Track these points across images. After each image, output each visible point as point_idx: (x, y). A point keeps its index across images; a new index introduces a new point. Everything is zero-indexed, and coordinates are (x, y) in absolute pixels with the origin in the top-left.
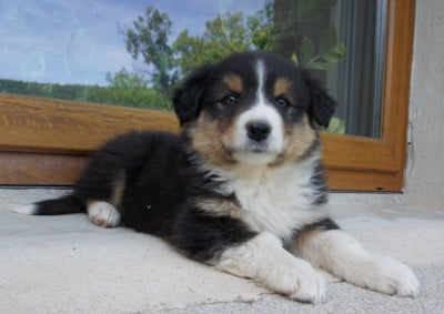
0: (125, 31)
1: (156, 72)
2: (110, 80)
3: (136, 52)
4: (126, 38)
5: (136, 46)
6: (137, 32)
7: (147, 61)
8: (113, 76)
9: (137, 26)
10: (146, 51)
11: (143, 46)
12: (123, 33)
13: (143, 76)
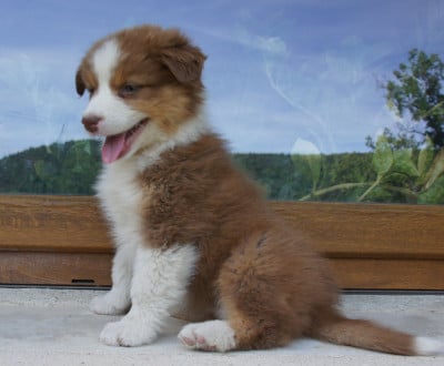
0: (386, 84)
1: (430, 130)
3: (400, 108)
4: (387, 92)
5: (399, 100)
6: (399, 83)
7: (416, 117)
8: (375, 141)
9: (399, 77)
10: (413, 105)
11: (409, 99)
12: (383, 87)
13: (412, 137)
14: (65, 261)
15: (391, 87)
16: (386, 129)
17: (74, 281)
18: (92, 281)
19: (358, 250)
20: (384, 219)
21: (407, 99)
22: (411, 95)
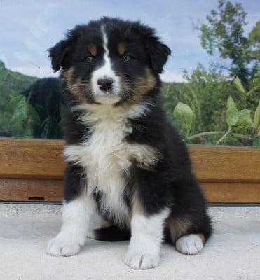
0: (200, 26)
1: (235, 66)
2: (188, 78)
3: (211, 47)
4: (201, 33)
5: (211, 40)
6: (210, 26)
7: (224, 56)
8: (190, 74)
9: (210, 21)
10: (221, 45)
11: (218, 40)
12: (197, 29)
13: (221, 72)
14: (24, 184)
15: (204, 29)
16: (200, 64)
17: (30, 198)
18: (43, 198)
19: (218, 177)
20: (234, 157)
21: (217, 40)
22: (220, 36)
